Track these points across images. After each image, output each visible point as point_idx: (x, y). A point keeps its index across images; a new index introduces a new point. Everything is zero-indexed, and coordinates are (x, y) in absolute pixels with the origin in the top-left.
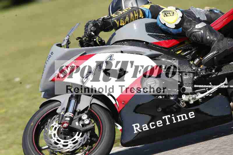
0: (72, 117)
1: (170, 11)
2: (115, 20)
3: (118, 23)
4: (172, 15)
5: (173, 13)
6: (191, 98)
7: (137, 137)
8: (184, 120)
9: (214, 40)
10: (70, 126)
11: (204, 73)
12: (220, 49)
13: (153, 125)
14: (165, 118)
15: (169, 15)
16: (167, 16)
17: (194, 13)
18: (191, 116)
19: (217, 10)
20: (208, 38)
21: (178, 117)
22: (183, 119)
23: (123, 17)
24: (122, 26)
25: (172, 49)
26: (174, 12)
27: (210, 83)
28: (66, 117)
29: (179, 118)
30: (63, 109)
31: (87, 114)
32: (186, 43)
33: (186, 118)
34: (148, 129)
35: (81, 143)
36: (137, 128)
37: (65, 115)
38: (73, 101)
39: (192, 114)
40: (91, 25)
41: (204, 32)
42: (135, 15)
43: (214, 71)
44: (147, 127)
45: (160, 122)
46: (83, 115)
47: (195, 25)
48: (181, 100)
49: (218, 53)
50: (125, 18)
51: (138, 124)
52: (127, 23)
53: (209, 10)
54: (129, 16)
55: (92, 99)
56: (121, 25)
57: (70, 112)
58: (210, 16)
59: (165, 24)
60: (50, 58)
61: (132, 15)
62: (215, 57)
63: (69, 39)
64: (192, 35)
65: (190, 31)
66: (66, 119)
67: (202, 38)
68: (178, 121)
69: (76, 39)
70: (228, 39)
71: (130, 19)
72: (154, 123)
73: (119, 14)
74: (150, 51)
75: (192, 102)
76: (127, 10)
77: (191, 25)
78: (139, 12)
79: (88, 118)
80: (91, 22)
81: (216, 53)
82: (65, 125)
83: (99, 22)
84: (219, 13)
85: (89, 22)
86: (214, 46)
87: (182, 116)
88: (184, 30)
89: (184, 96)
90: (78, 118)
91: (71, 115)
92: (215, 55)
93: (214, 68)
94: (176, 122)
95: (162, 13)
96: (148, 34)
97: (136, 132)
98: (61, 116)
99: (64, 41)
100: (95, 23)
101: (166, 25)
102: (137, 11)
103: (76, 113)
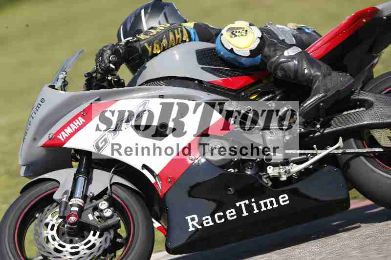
0: (82, 205)
1: (241, 28)
2: (146, 45)
3: (150, 49)
4: (244, 34)
5: (246, 31)
6: (282, 171)
7: (193, 237)
8: (271, 207)
9: (317, 75)
10: (80, 220)
11: (303, 130)
12: (329, 90)
13: (220, 218)
14: (240, 205)
15: (240, 34)
16: (236, 36)
17: (275, 32)
18: (283, 202)
19: (308, 29)
20: (306, 71)
21: (262, 202)
22: (269, 207)
23: (158, 39)
24: (156, 55)
25: (242, 92)
26: (248, 29)
27: (315, 146)
28: (72, 205)
29: (263, 205)
30: (66, 193)
31: (107, 200)
32: (264, 82)
33: (275, 206)
34: (213, 224)
35: (100, 246)
36: (194, 223)
37: (70, 203)
38: (81, 180)
39: (284, 197)
40: (109, 52)
41: (298, 62)
42: (177, 36)
43: (318, 126)
44: (210, 220)
45: (232, 212)
46: (101, 203)
47: (283, 52)
48: (263, 175)
49: (326, 95)
50: (162, 41)
51: (195, 216)
52: (164, 50)
53: (296, 28)
54: (168, 39)
55: (113, 176)
56: (155, 52)
57: (78, 198)
58: (300, 37)
59: (232, 49)
60: (39, 108)
61: (171, 36)
62: (321, 102)
63: (65, 77)
64: (279, 68)
65: (274, 61)
66: (73, 209)
67: (296, 72)
68: (262, 210)
69: (85, 75)
70: (340, 74)
71: (168, 42)
72: (221, 214)
73: (151, 34)
74: (209, 94)
75: (284, 178)
76: (163, 28)
77: (275, 50)
78: (182, 32)
79: (109, 207)
80: (108, 48)
81: (323, 97)
82: (73, 219)
83: (120, 48)
84: (313, 33)
85: (103, 47)
86: (317, 84)
87: (268, 201)
88: (264, 59)
89: (270, 168)
90: (92, 208)
91: (80, 202)
92: (321, 99)
93: (318, 122)
94: (258, 211)
95: (227, 31)
96: (202, 68)
97: (191, 229)
98: (63, 205)
99: (57, 81)
100: (114, 49)
101: (234, 50)
102: (179, 29)
103: (88, 200)
